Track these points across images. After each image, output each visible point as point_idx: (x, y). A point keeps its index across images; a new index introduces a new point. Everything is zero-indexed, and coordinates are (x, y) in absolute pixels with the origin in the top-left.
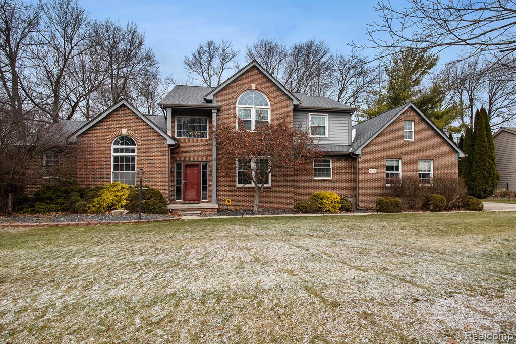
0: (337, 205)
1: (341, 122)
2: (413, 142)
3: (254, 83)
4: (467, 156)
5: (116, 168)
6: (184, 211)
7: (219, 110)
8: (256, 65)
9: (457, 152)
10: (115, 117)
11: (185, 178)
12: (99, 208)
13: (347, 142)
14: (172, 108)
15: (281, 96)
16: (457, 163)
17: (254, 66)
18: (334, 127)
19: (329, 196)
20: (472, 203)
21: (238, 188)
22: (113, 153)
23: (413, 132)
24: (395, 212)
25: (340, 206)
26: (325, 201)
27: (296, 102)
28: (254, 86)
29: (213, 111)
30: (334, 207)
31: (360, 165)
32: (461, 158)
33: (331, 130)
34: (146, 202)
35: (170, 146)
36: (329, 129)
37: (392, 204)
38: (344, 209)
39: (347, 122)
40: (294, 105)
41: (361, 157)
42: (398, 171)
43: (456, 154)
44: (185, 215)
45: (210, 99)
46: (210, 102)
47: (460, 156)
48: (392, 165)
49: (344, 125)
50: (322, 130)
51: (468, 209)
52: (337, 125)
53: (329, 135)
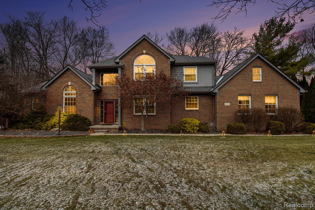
0: (195, 128)
1: (206, 71)
2: (260, 82)
3: (145, 50)
4: (307, 91)
5: (66, 104)
6: (99, 130)
7: (122, 68)
8: (146, 38)
9: (299, 89)
10: (65, 75)
11: (106, 110)
12: (47, 127)
13: (211, 85)
14: (95, 69)
15: (162, 57)
16: (299, 97)
17: (144, 39)
18: (201, 75)
19: (190, 121)
20: (308, 128)
21: (135, 116)
22: (64, 96)
23: (261, 75)
24: (240, 134)
25: (198, 128)
26: (186, 125)
27: (172, 60)
28: (144, 52)
29: (118, 69)
30: (193, 129)
31: (217, 100)
32: (302, 93)
33: (199, 77)
34: (73, 124)
35: (94, 91)
36: (198, 76)
37: (237, 128)
38: (200, 131)
39: (211, 71)
40: (170, 62)
41: (218, 94)
42: (249, 104)
43: (298, 90)
44: (98, 132)
45: (117, 62)
46: (118, 63)
47: (301, 91)
48: (244, 99)
49: (209, 73)
50: (193, 77)
51: (305, 133)
52: (204, 73)
53: (198, 80)
